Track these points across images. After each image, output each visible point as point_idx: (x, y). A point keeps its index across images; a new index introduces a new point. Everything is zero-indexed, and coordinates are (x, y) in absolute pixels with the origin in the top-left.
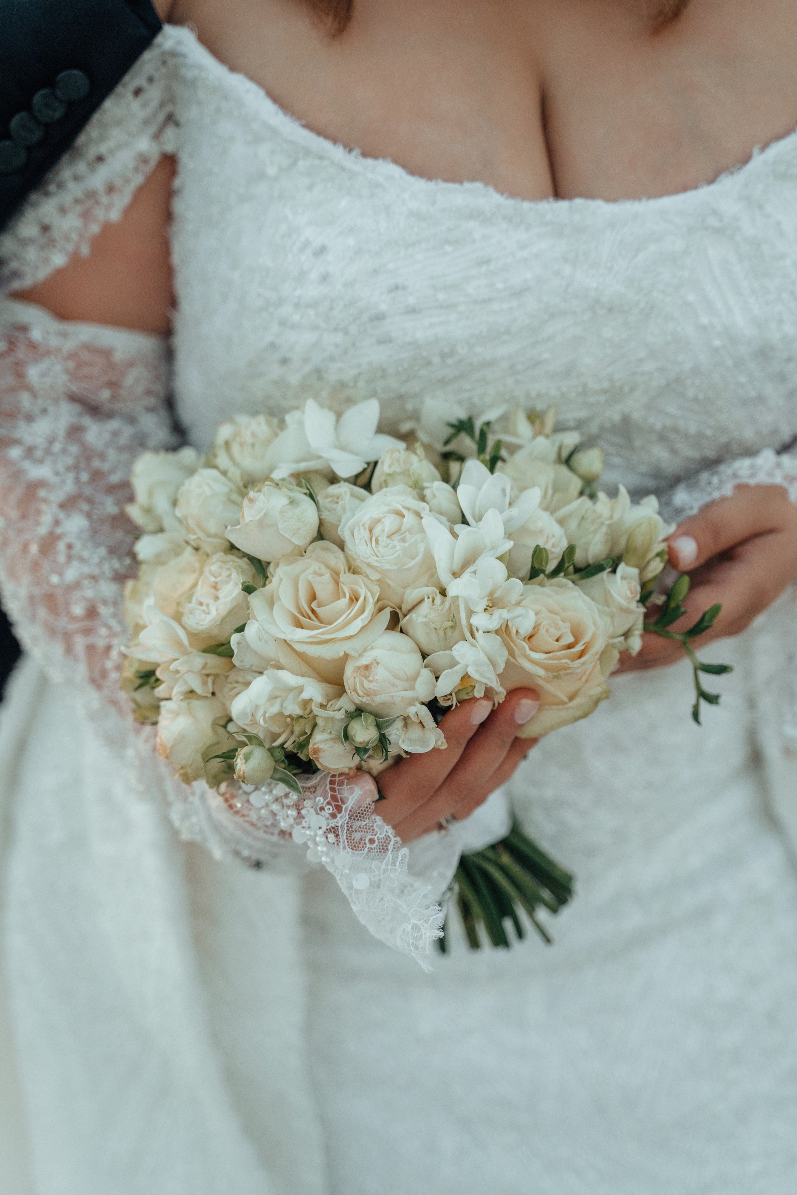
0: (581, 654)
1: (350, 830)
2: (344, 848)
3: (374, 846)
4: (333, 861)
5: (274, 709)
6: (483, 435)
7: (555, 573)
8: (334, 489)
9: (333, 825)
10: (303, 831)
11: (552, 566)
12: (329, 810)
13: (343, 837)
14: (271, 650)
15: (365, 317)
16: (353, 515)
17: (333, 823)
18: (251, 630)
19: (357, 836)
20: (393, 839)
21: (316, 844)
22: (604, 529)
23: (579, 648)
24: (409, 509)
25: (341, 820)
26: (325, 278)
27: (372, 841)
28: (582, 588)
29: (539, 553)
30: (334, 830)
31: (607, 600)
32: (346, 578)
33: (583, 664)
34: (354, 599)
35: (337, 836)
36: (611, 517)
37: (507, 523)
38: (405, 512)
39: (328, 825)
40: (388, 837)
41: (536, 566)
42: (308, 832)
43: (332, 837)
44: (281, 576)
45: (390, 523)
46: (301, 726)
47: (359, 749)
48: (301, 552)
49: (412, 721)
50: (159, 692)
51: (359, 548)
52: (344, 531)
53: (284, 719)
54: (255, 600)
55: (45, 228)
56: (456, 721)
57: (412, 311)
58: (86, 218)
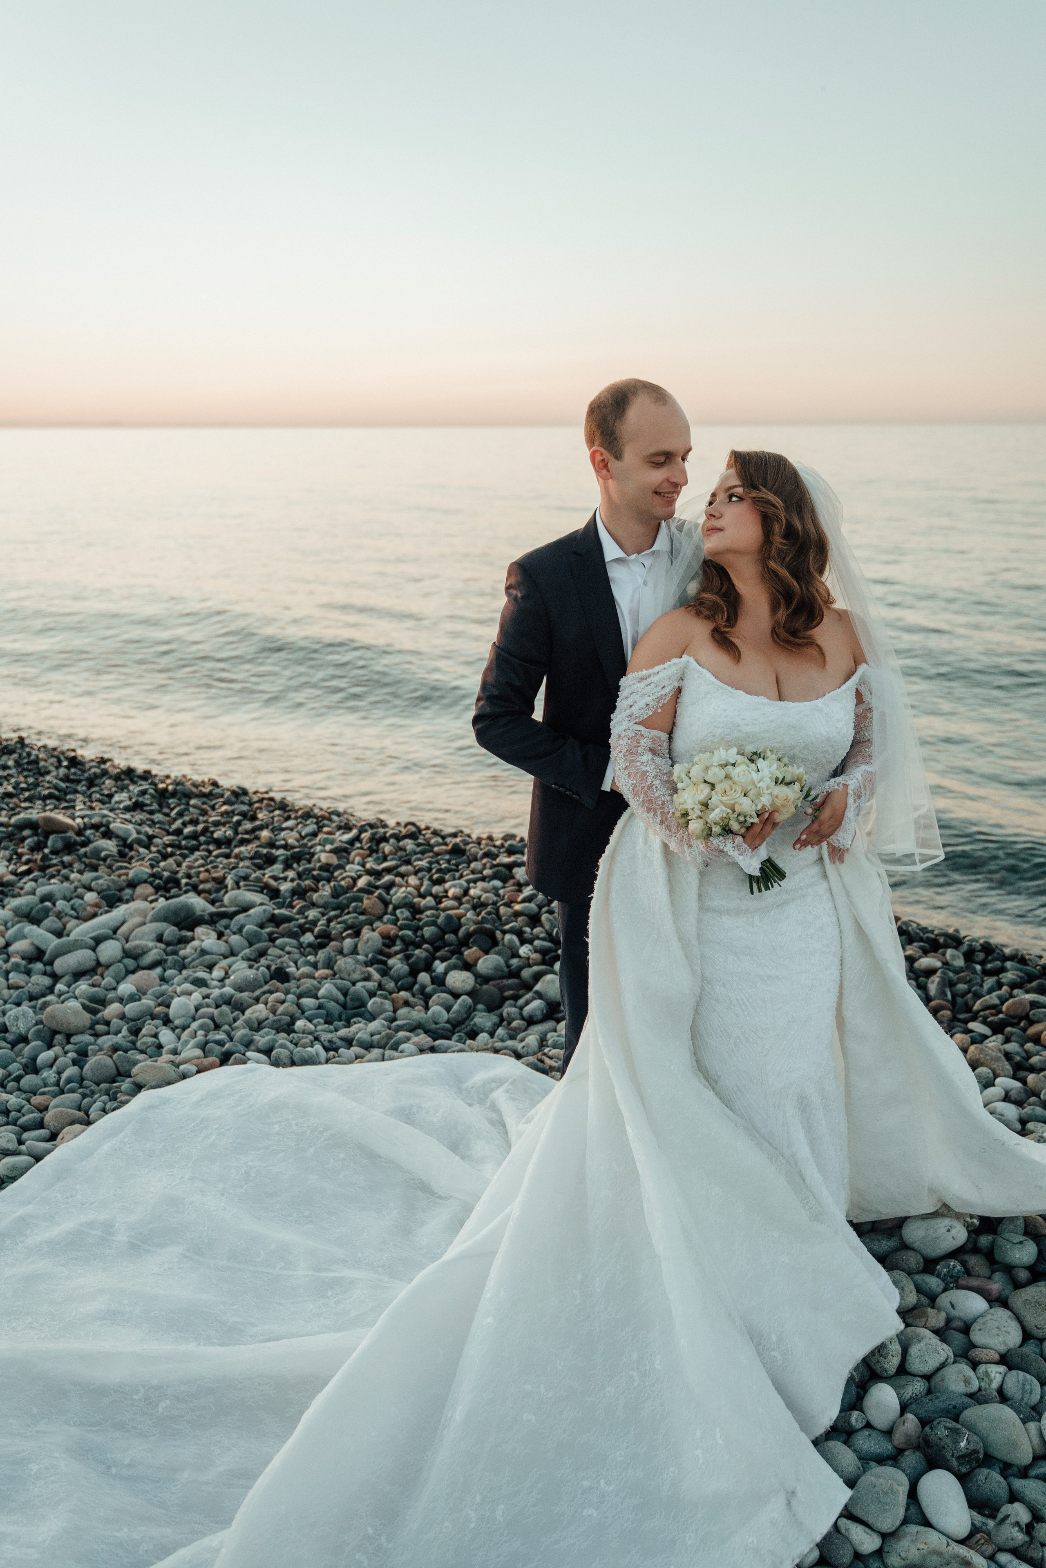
1: (738, 847)
2: (737, 852)
4: (735, 854)
5: (721, 816)
7: (781, 784)
8: (728, 767)
11: (780, 782)
12: (733, 842)
13: (737, 849)
14: (718, 803)
16: (734, 772)
18: (713, 799)
19: (740, 849)
21: (731, 851)
22: (791, 774)
23: (788, 801)
25: (736, 845)
26: (726, 717)
27: (743, 850)
28: (787, 787)
29: (777, 779)
30: (734, 848)
31: (794, 789)
32: (734, 786)
33: (789, 805)
34: (736, 791)
37: (769, 772)
38: (746, 771)
39: (733, 846)
40: (747, 849)
41: (777, 781)
42: (728, 848)
43: (734, 850)
44: (718, 787)
45: (742, 773)
46: (726, 820)
47: (740, 823)
48: (722, 781)
49: (751, 816)
50: (689, 818)
51: (736, 778)
52: (732, 775)
53: (722, 819)
54: (713, 792)
55: (647, 705)
56: (761, 817)
57: (747, 725)
58: (658, 702)
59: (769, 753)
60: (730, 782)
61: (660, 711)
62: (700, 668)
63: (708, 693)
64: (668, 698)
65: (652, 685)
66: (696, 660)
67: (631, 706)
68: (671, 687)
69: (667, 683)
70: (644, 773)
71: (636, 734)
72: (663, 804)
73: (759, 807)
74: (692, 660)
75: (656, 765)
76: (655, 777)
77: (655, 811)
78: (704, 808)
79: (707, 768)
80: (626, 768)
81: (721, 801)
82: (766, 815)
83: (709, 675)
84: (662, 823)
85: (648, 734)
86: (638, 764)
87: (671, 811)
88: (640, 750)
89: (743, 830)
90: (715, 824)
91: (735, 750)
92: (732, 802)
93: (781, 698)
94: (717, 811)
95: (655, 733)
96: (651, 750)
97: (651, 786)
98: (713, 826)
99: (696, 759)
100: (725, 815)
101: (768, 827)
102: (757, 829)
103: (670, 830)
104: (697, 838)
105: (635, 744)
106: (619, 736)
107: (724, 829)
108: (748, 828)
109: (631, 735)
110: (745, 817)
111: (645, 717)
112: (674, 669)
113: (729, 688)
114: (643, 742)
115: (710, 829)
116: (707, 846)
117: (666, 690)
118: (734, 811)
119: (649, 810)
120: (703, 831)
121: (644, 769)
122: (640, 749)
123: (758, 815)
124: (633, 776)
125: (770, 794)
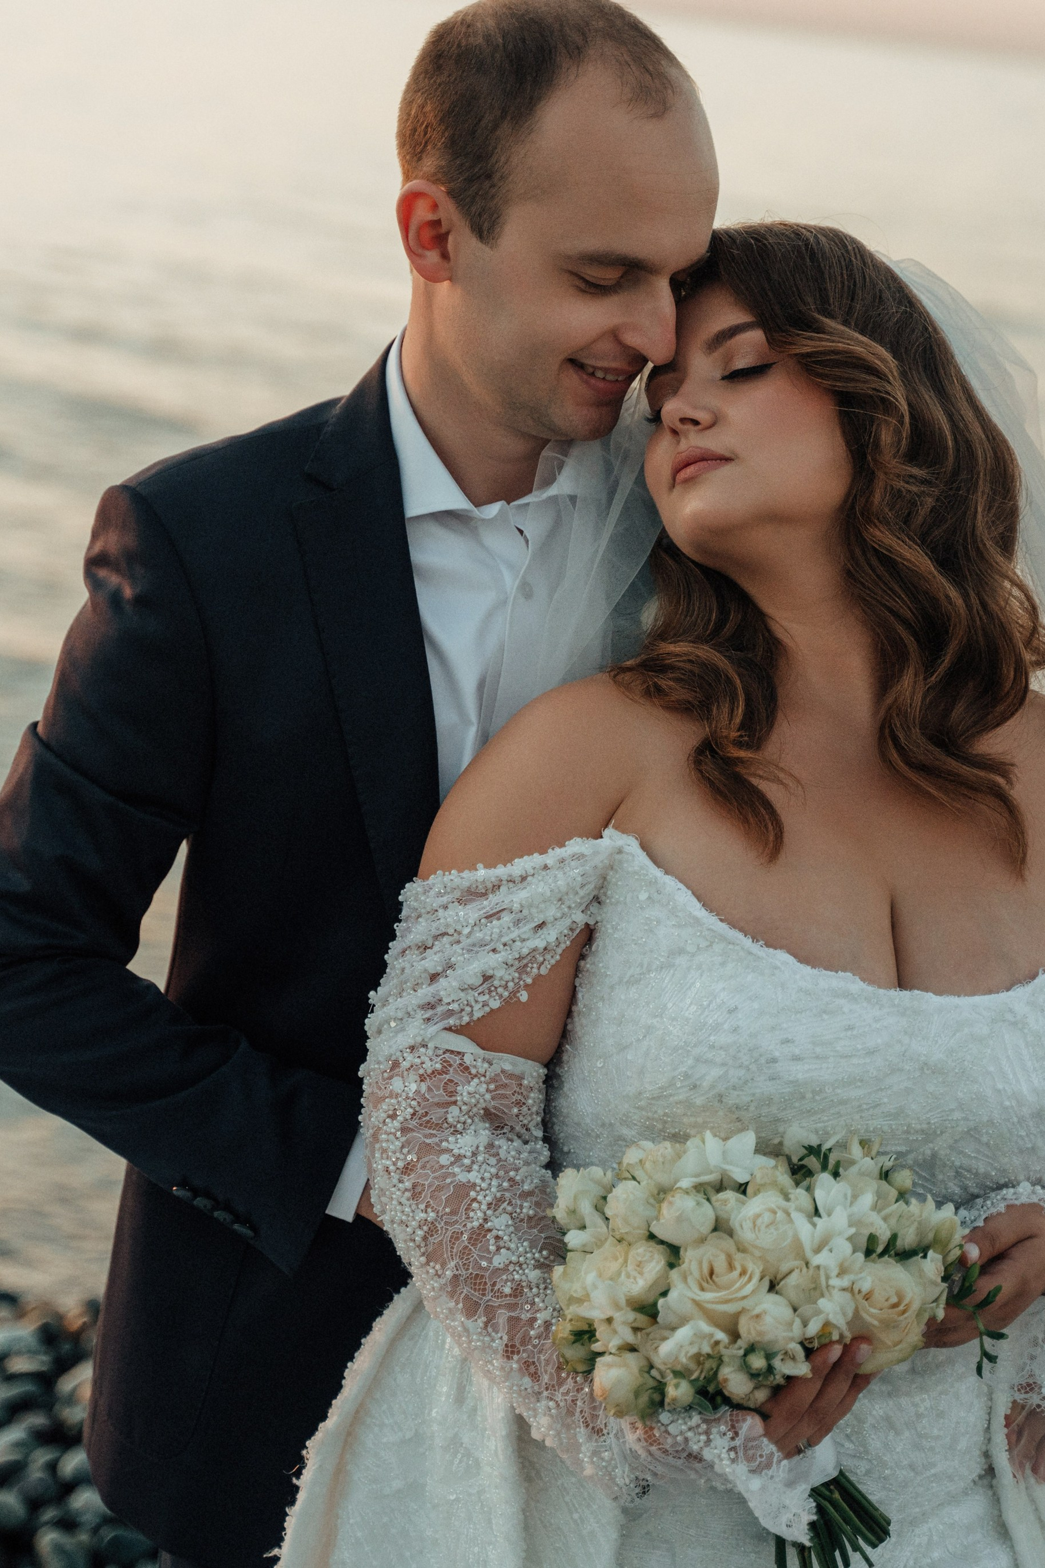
0: (904, 1312)
1: (746, 1449)
2: (742, 1462)
3: (763, 1459)
4: (734, 1471)
5: (694, 1350)
6: (826, 1157)
7: (882, 1255)
8: (722, 1195)
9: (733, 1446)
10: (712, 1450)
11: (880, 1249)
12: (730, 1434)
13: (741, 1454)
14: (688, 1308)
15: (763, 1060)
16: (740, 1213)
17: (733, 1444)
18: (673, 1295)
19: (751, 1452)
20: (776, 1455)
21: (721, 1460)
22: (916, 1224)
23: (901, 1308)
24: (779, 1208)
25: (738, 1442)
26: (735, 1030)
27: (761, 1456)
28: (902, 1265)
29: (872, 1239)
30: (733, 1449)
31: (921, 1273)
32: (738, 1257)
33: (906, 1318)
34: (743, 1273)
35: (737, 1453)
36: (921, 1216)
37: (850, 1216)
38: (777, 1210)
39: (729, 1445)
40: (772, 1454)
41: (870, 1248)
42: (715, 1451)
43: (732, 1455)
44: (690, 1258)
45: (767, 1217)
46: (709, 1364)
47: (754, 1375)
48: (702, 1240)
49: (789, 1356)
50: (597, 1347)
51: (746, 1234)
52: (735, 1223)
53: (698, 1358)
54: (674, 1274)
55: (487, 978)
56: (818, 1359)
57: (796, 1059)
58: (522, 970)
59: (856, 1151)
60: (728, 1244)
61: (524, 996)
62: (656, 872)
63: (681, 951)
64: (552, 960)
65: (506, 918)
66: (644, 847)
67: (434, 977)
68: (563, 926)
69: (551, 912)
70: (463, 1189)
71: (447, 1064)
72: (517, 1291)
73: (813, 1328)
74: (631, 844)
75: (502, 1163)
76: (495, 1205)
77: (490, 1313)
78: (642, 1320)
79: (662, 1193)
80: (407, 1169)
81: (697, 1304)
82: (836, 1352)
83: (684, 898)
84: (510, 1351)
85: (483, 1067)
86: (445, 1159)
87: (541, 1317)
88: (454, 1113)
89: (761, 1396)
90: (677, 1374)
91: (749, 1139)
92: (731, 1308)
93: (902, 982)
94: (683, 1334)
95: (507, 1062)
96: (489, 1115)
97: (481, 1232)
98: (670, 1379)
99: (632, 1156)
100: (706, 1349)
101: (841, 1386)
102: (807, 1395)
103: (535, 1376)
104: (620, 1414)
105: (440, 1095)
106: (396, 1065)
107: (702, 1392)
108: (777, 1391)
109: (429, 1066)
110: (769, 1356)
111: (477, 1015)
112: (575, 872)
113: (747, 942)
114: (467, 1091)
115: (660, 1388)
116: (650, 1439)
117: (550, 935)
118: (735, 1336)
119: (471, 1309)
120: (637, 1394)
121: (463, 1177)
122: (454, 1111)
123: (809, 1353)
124: (426, 1195)
125: (850, 1290)
